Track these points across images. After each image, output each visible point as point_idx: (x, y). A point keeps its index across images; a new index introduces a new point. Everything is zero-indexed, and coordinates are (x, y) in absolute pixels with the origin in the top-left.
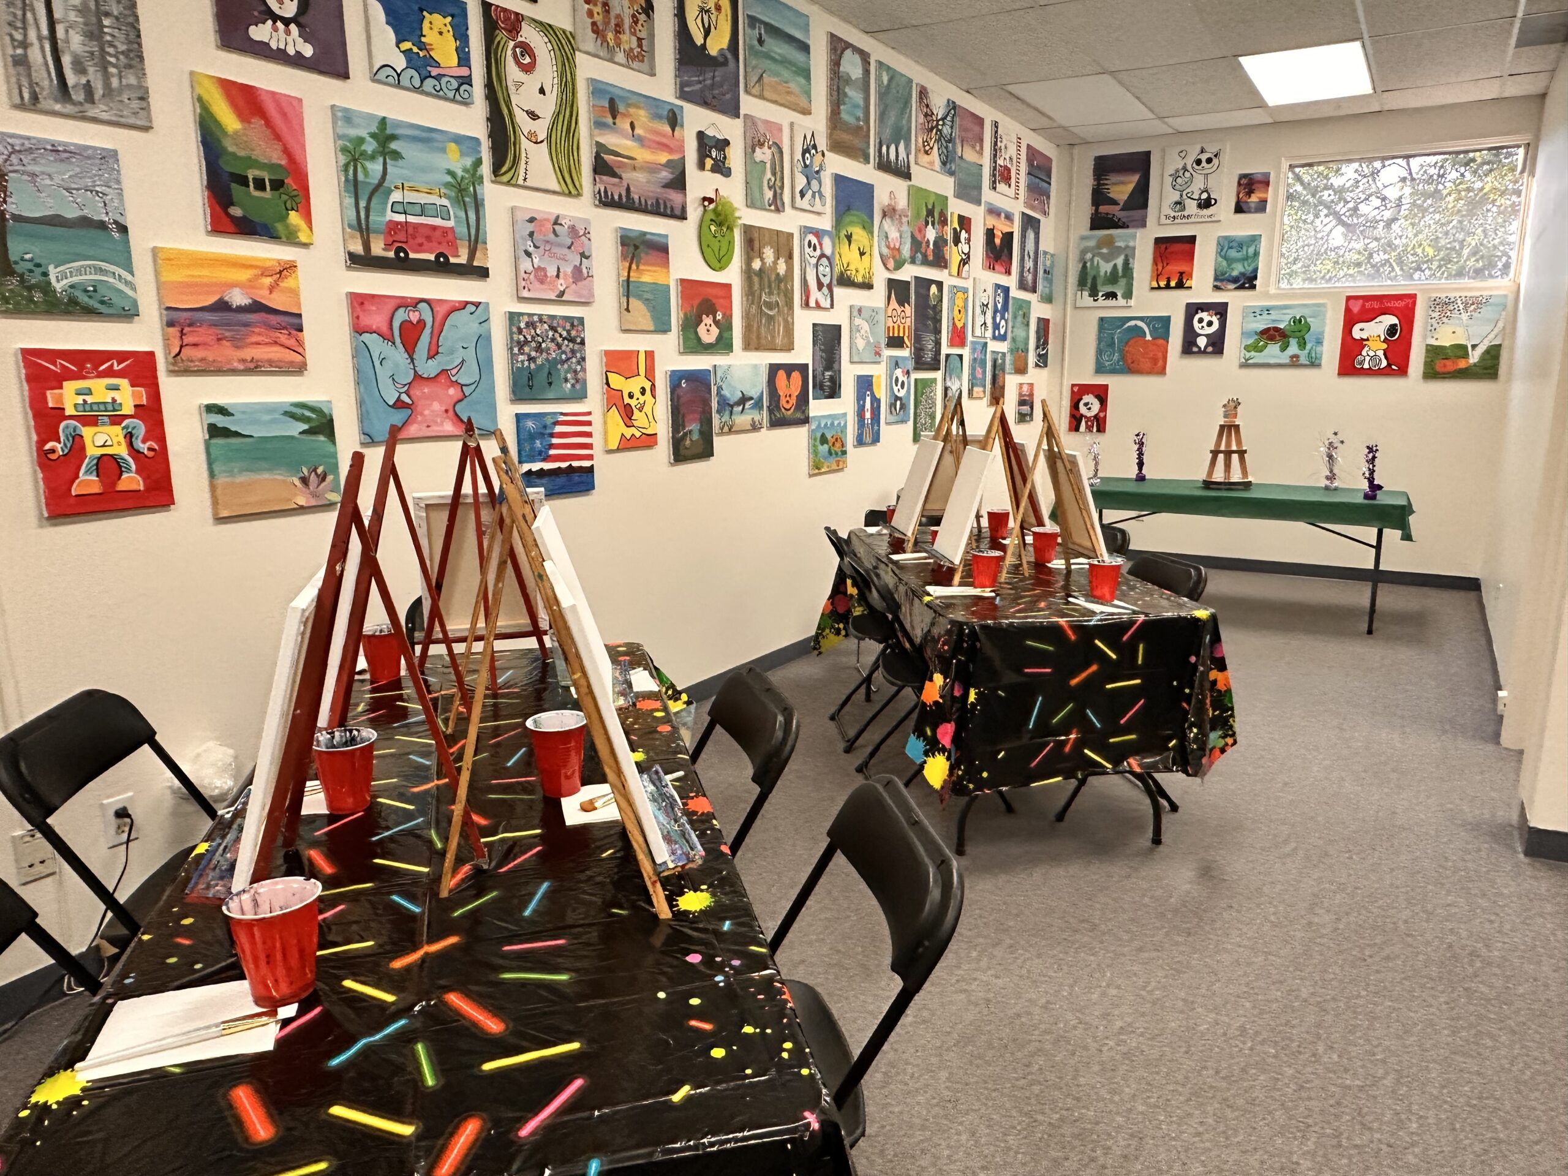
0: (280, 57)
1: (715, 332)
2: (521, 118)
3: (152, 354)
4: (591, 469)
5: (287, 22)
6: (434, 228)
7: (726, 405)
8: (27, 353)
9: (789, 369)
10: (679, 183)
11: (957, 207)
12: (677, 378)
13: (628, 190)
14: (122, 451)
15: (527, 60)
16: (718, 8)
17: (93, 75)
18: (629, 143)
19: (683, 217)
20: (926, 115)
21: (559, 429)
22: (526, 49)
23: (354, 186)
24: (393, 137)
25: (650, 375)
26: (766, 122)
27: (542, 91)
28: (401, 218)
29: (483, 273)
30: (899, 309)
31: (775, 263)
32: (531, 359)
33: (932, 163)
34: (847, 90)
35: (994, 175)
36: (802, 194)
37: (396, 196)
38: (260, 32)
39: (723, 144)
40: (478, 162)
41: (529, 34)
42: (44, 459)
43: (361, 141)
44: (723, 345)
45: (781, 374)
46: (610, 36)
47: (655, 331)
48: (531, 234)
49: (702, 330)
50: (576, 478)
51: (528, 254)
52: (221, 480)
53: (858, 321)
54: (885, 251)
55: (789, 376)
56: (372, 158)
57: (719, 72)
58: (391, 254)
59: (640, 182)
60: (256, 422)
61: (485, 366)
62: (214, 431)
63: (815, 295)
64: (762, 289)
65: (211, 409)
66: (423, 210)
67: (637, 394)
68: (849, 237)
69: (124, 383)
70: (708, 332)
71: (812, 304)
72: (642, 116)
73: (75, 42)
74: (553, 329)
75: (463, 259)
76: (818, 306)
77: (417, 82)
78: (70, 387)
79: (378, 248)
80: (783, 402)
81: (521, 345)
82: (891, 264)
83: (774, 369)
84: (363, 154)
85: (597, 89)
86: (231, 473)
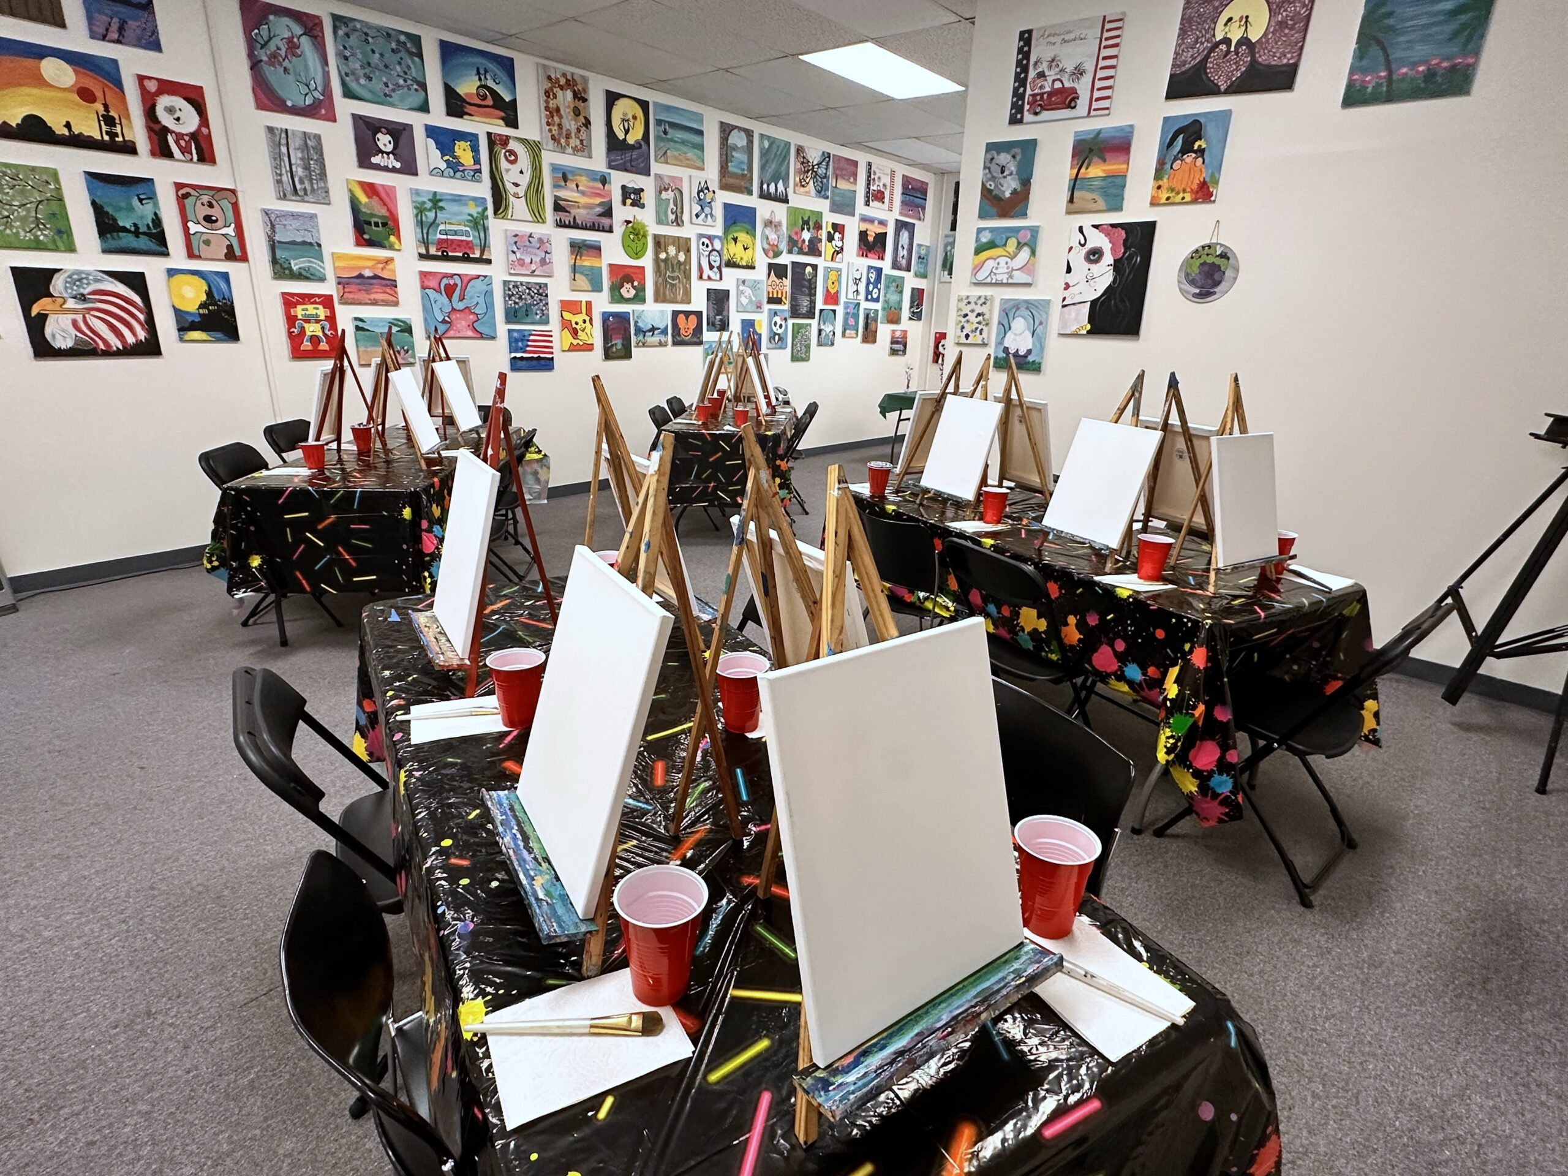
0: (386, 169)
1: (633, 292)
2: (509, 186)
3: (331, 296)
4: (552, 359)
5: (388, 154)
6: (462, 241)
7: (639, 331)
8: (283, 294)
9: (687, 314)
10: (608, 213)
11: (829, 218)
12: (606, 316)
13: (575, 218)
14: (320, 334)
15: (513, 158)
16: (635, 118)
17: (307, 185)
18: (576, 194)
19: (610, 231)
20: (802, 163)
21: (532, 338)
22: (512, 152)
23: (421, 224)
24: (440, 200)
25: (589, 312)
26: (670, 177)
27: (521, 172)
28: (444, 237)
29: (489, 262)
30: (778, 281)
31: (677, 255)
32: (515, 303)
33: (809, 192)
34: (734, 154)
35: (868, 197)
36: (697, 216)
37: (442, 227)
38: (375, 160)
39: (639, 191)
40: (486, 209)
41: (513, 145)
42: (290, 334)
43: (424, 203)
44: (639, 298)
45: (681, 317)
46: (563, 141)
47: (593, 291)
48: (516, 243)
49: (623, 291)
50: (542, 362)
51: (514, 252)
52: (362, 349)
53: (741, 288)
54: (766, 247)
55: (687, 318)
56: (430, 210)
57: (635, 154)
58: (440, 254)
59: (581, 214)
60: (377, 326)
61: (490, 306)
62: (358, 328)
63: (707, 272)
64: (666, 269)
65: (356, 319)
66: (456, 233)
67: (581, 322)
68: (735, 240)
69: (320, 307)
70: (628, 291)
71: (705, 277)
72: (583, 181)
73: (299, 172)
74: (529, 289)
75: (477, 255)
76: (709, 278)
77: (452, 174)
78: (300, 307)
79: (433, 251)
80: (682, 332)
81: (510, 297)
82: (771, 254)
83: (675, 314)
84: (425, 209)
85: (555, 168)
86: (366, 346)
